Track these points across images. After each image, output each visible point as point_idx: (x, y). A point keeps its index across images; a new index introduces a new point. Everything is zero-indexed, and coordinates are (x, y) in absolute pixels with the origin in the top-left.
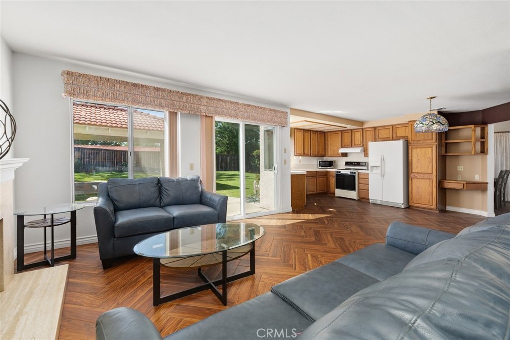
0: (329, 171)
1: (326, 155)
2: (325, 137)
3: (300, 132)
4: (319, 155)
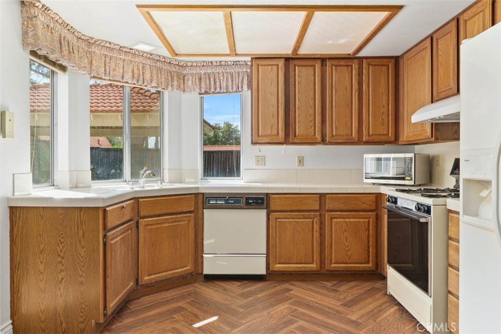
3: (272, 70)
4: (364, 139)
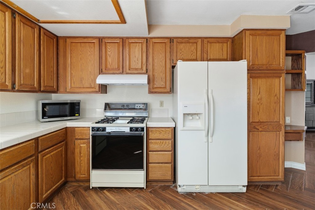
0: (74, 128)
1: (61, 89)
4: (42, 89)
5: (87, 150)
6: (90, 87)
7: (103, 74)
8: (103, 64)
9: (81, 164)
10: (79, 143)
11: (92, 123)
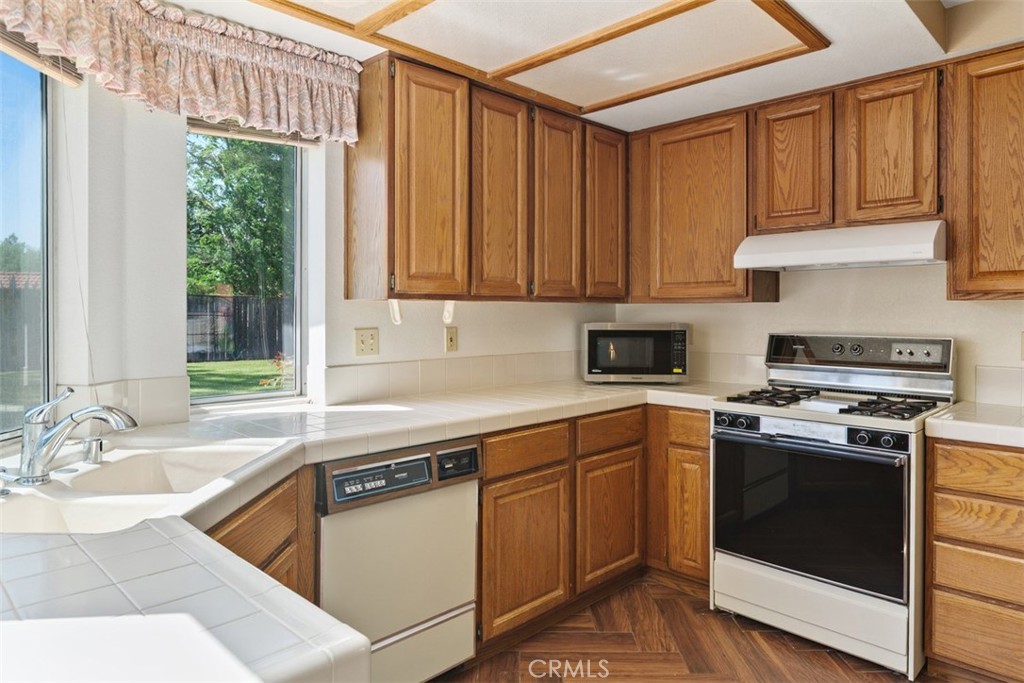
0: (665, 408)
1: (637, 290)
2: (627, 170)
3: (441, 101)
4: (588, 292)
5: (702, 486)
6: (717, 282)
7: (761, 233)
8: (759, 199)
9: (686, 526)
10: (679, 457)
11: (715, 400)
